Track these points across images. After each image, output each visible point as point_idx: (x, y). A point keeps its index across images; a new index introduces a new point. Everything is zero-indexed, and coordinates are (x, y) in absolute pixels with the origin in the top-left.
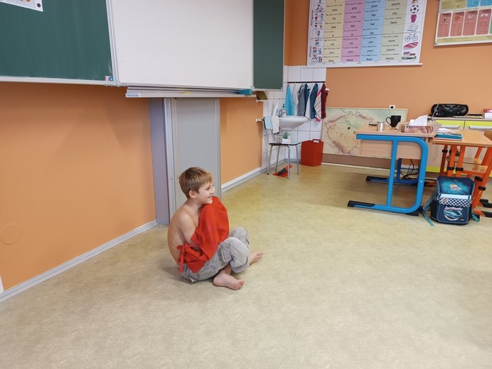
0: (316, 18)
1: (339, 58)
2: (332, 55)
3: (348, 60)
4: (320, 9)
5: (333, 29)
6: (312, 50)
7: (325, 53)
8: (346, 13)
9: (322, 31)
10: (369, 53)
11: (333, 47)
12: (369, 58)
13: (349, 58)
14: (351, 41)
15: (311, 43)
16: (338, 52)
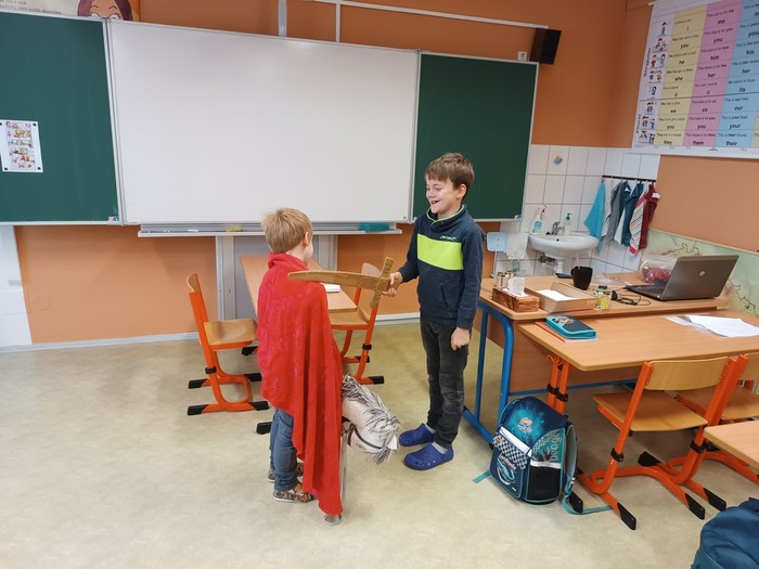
0: (653, 62)
1: (682, 138)
2: (671, 132)
3: (695, 142)
4: (661, 48)
5: (679, 83)
6: (642, 121)
7: (660, 127)
8: (703, 51)
9: (659, 87)
10: (733, 131)
11: (673, 116)
12: (732, 140)
13: (698, 139)
14: (704, 106)
15: (642, 109)
16: (681, 126)
